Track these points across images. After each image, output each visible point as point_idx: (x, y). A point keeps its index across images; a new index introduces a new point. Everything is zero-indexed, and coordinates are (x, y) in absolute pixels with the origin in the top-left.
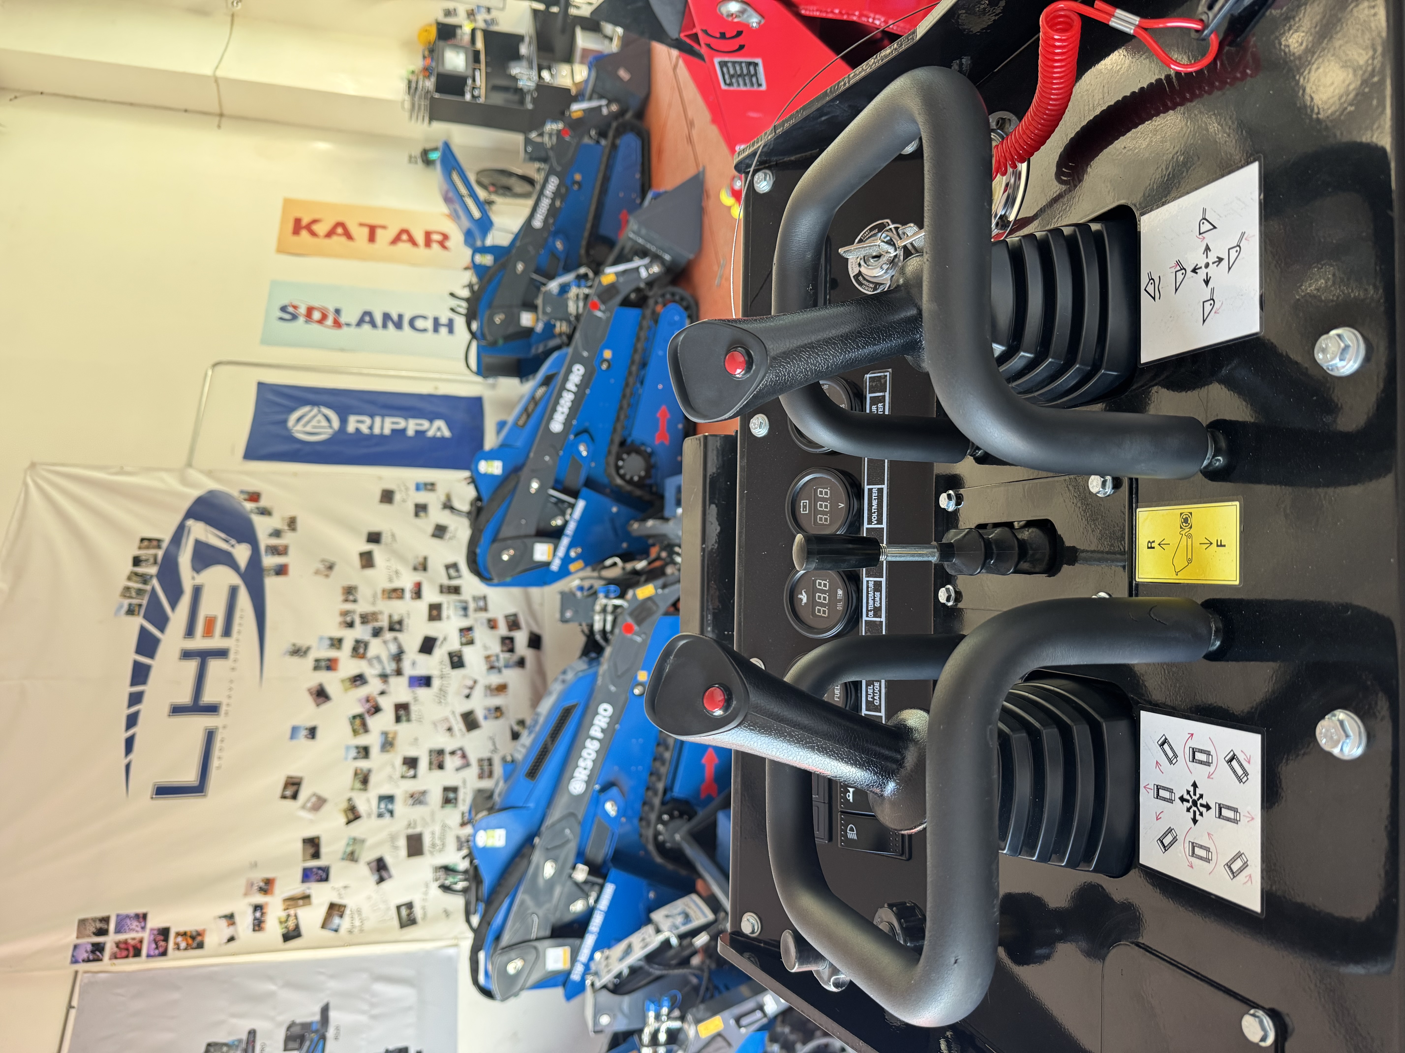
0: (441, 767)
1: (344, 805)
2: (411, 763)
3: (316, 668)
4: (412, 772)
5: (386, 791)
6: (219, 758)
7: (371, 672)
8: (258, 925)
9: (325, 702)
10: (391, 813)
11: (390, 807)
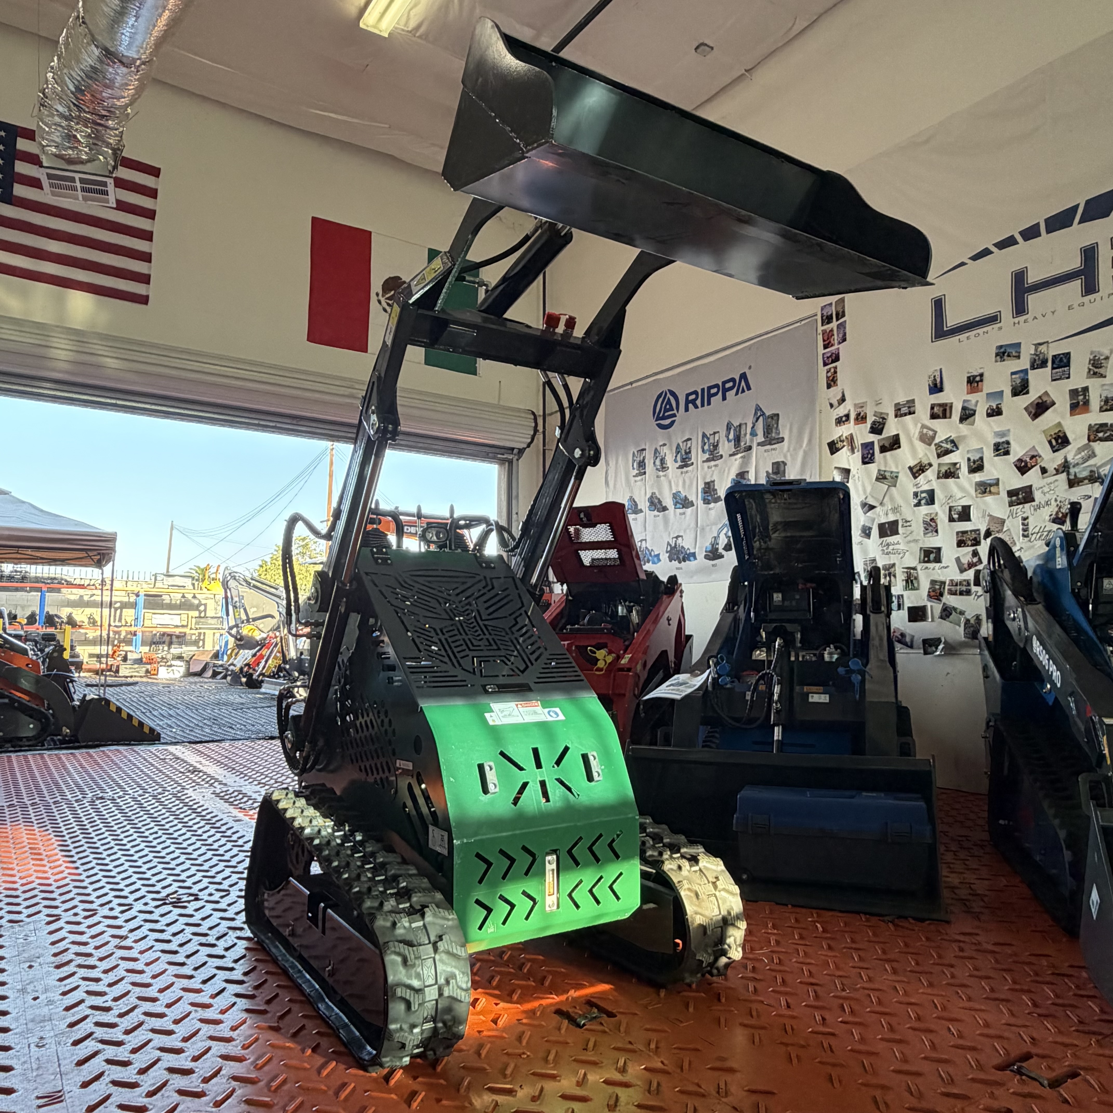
0: (960, 544)
1: (925, 462)
2: (965, 514)
3: (1074, 393)
4: (956, 516)
5: (939, 495)
6: (968, 338)
7: (1070, 453)
8: (839, 421)
9: (1029, 414)
10: (918, 504)
11: (923, 502)
